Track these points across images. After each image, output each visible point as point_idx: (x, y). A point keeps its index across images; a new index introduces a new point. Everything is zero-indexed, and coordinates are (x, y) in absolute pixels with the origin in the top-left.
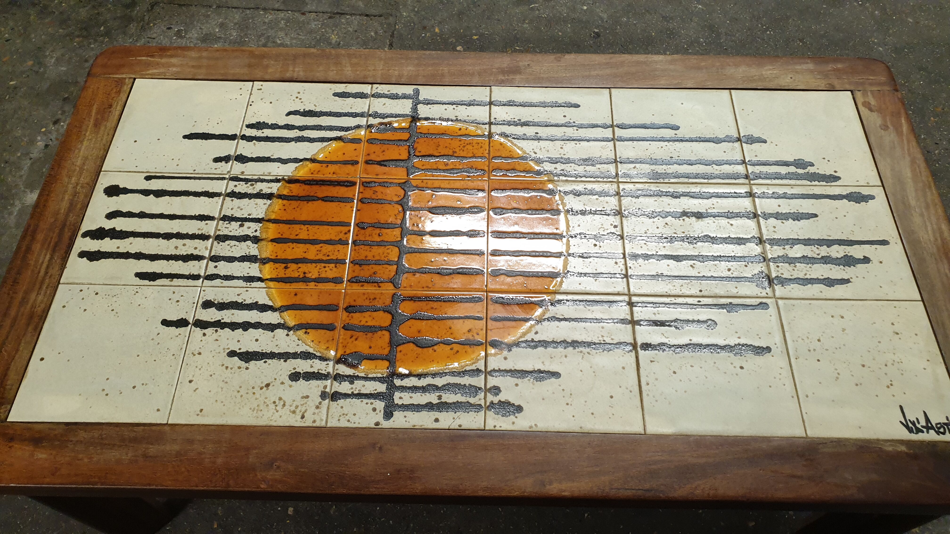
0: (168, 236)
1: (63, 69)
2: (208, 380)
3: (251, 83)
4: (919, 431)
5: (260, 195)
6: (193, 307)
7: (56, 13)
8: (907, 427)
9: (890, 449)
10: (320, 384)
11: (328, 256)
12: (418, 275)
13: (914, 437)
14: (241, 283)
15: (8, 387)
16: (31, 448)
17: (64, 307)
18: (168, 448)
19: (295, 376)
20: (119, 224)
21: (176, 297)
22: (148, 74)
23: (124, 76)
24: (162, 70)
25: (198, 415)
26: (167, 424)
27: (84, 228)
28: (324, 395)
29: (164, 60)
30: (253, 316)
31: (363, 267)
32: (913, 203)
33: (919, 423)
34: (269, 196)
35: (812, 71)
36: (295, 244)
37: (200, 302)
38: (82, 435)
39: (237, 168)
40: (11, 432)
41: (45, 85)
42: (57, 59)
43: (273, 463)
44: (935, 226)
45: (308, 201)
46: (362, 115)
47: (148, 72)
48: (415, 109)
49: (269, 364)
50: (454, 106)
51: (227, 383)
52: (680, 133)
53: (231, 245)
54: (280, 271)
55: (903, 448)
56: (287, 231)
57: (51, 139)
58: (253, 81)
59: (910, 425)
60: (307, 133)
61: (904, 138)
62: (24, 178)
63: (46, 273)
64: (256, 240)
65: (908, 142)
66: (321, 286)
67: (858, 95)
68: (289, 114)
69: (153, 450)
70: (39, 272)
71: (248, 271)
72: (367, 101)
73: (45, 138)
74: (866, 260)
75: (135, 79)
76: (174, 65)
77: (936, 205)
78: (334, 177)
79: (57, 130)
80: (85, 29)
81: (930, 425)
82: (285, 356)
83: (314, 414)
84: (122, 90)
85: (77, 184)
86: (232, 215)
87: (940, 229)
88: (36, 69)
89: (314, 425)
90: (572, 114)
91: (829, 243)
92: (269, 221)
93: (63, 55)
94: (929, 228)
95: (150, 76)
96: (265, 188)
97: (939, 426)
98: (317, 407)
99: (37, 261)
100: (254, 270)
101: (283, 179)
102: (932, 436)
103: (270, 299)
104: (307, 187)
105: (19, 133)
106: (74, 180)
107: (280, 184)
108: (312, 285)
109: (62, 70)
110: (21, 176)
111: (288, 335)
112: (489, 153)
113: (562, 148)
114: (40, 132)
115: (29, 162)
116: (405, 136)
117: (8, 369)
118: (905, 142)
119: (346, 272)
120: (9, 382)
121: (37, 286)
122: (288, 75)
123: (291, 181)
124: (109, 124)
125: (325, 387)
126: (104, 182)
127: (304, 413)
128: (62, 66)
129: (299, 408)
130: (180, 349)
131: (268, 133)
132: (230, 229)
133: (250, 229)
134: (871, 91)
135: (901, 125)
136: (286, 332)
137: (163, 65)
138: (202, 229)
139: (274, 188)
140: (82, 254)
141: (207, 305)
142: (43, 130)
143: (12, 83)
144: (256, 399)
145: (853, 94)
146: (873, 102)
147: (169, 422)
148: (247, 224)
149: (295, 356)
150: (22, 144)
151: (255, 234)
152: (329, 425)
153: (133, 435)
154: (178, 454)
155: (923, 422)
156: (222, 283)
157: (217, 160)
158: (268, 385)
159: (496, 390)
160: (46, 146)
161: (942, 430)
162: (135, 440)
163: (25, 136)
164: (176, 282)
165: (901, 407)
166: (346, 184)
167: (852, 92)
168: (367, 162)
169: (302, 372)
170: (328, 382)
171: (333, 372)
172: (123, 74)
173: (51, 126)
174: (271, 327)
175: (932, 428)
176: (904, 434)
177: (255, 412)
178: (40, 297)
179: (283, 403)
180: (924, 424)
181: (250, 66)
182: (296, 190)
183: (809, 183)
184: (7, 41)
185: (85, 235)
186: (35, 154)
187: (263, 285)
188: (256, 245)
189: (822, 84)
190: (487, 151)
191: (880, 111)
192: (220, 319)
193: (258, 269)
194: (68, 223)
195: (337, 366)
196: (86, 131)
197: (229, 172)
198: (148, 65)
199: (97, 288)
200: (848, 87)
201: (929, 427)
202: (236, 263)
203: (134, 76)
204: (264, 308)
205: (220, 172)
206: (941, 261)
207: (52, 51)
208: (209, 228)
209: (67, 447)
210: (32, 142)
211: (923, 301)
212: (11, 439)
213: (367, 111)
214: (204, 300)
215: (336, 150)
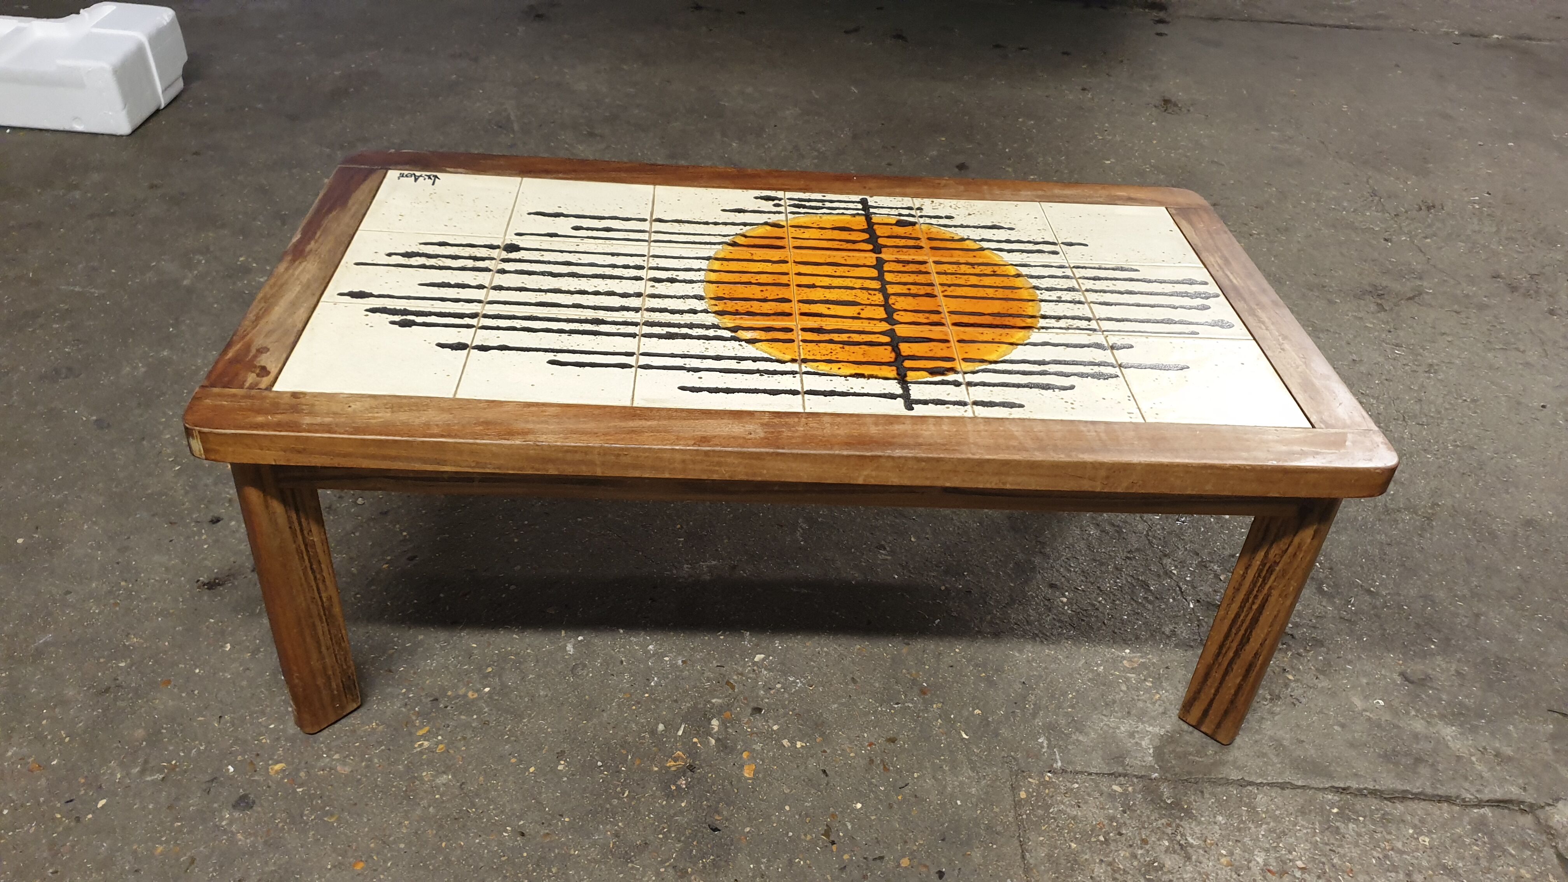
0: (1130, 293)
5: (1058, 318)
6: (1066, 252)
10: (926, 214)
11: (956, 277)
12: (861, 264)
14: (1031, 264)
17: (1183, 254)
19: (950, 218)
20: (1191, 302)
25: (1018, 205)
27: (1222, 300)
28: (921, 209)
30: (1006, 246)
31: (918, 270)
34: (1045, 317)
36: (995, 286)
37: (1062, 254)
39: (1099, 339)
46: (974, 384)
48: (906, 391)
49: (975, 223)
50: (852, 391)
52: (551, 356)
53: (1059, 286)
54: (998, 270)
56: (1008, 293)
60: (1036, 368)
64: (1038, 289)
66: (954, 260)
71: (1030, 270)
72: (973, 398)
74: (390, 255)
78: (981, 330)
82: (963, 227)
86: (1075, 305)
89: (921, 198)
90: (691, 379)
91: (421, 266)
92: (1033, 301)
96: (1054, 323)
98: (923, 205)
100: (1025, 271)
101: (1039, 330)
103: (997, 255)
104: (1006, 323)
107: (1039, 326)
108: (963, 261)
111: (969, 236)
112: (799, 346)
116: (907, 364)
119: (932, 268)
123: (1028, 328)
125: (921, 212)
127: (933, 203)
130: (1059, 232)
131: (1088, 370)
136: (971, 238)
140: (1202, 283)
147: (1038, 203)
149: (956, 227)
156: (1051, 264)
166: (964, 325)
168: (948, 342)
169: (945, 219)
170: (919, 214)
171: (918, 218)
174: (986, 240)
182: (1019, 322)
185: (1216, 295)
187: (1011, 263)
188: (1034, 285)
190: (801, 348)
192: (1035, 245)
193: (1021, 271)
195: (916, 221)
197: (1107, 336)
202: (1045, 275)
204: (1000, 250)
205: (1117, 336)
208: (1090, 297)
211: (356, 230)
213: (969, 388)
214: (1059, 255)
215: (989, 353)
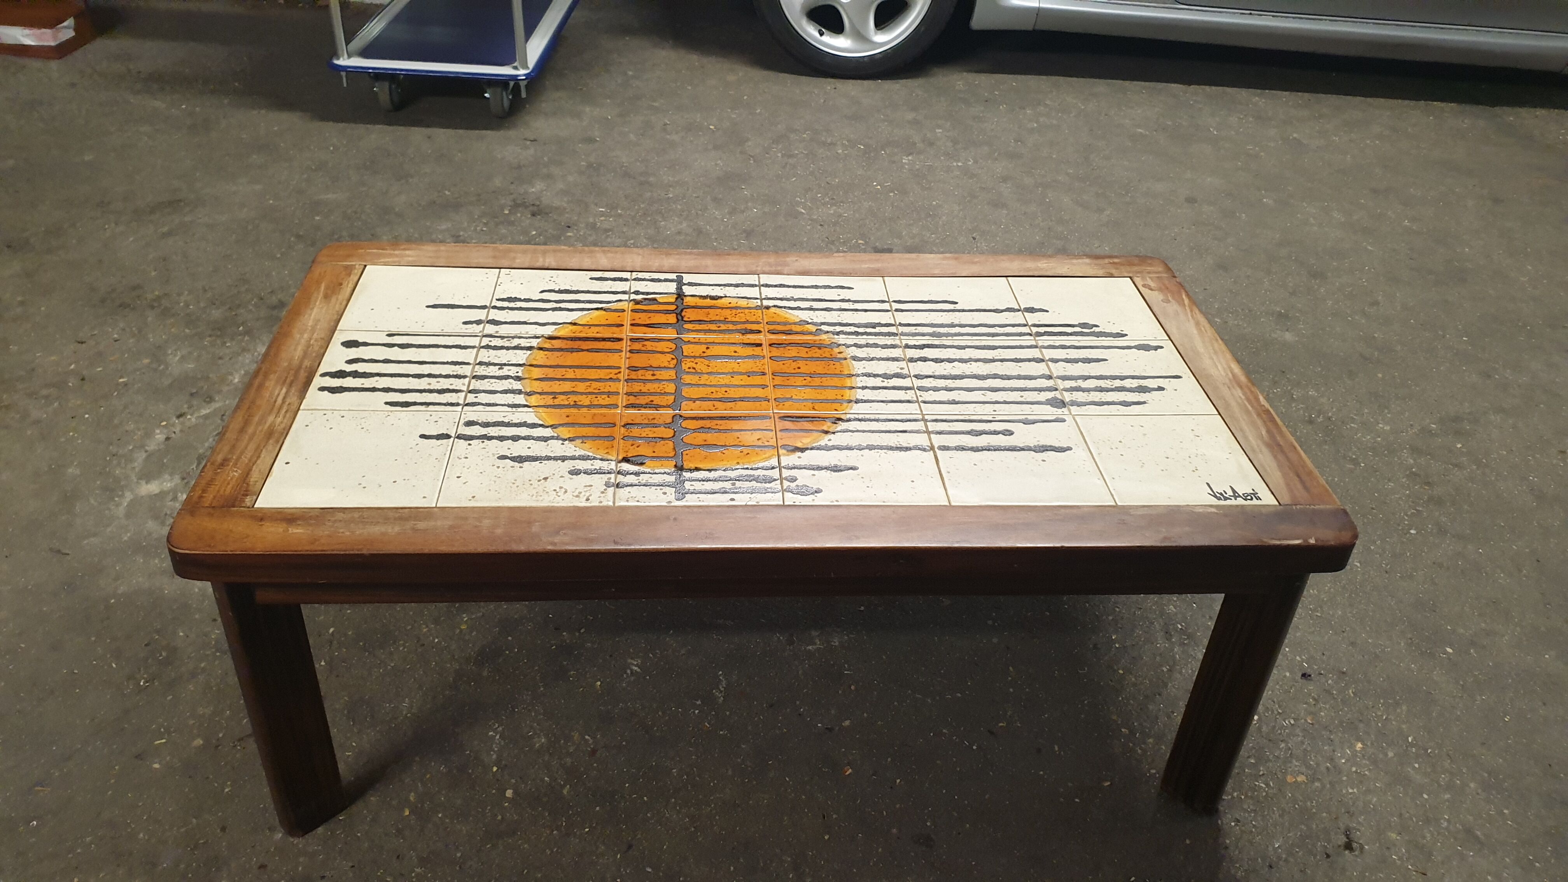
0: (419, 376)
1: (190, 366)
2: (479, 477)
3: (498, 270)
4: (1226, 499)
5: (517, 348)
6: (454, 425)
7: (182, 314)
8: (1215, 496)
9: (1201, 510)
10: (605, 477)
11: (599, 389)
12: (698, 402)
13: (1222, 503)
14: (506, 408)
15: (251, 483)
16: (285, 525)
17: (307, 426)
18: (439, 523)
19: (575, 472)
20: (360, 367)
21: (434, 418)
22: (381, 262)
23: (353, 263)
24: (396, 259)
25: (470, 500)
26: (436, 507)
27: (322, 369)
28: (608, 485)
29: (397, 252)
30: (523, 431)
31: (638, 397)
32: (1202, 350)
33: (1226, 494)
34: (530, 348)
35: (1090, 264)
36: (561, 382)
37: (462, 422)
38: (340, 516)
39: (490, 329)
40: (260, 515)
41: (167, 382)
42: (183, 357)
43: (560, 531)
44: (1225, 366)
45: (572, 352)
46: (624, 293)
47: (380, 261)
48: (679, 288)
49: (545, 464)
51: (499, 477)
52: (959, 306)
53: (491, 382)
54: (549, 400)
55: (1213, 510)
56: (552, 373)
57: (175, 432)
58: (500, 268)
59: (1218, 495)
60: (563, 305)
61: (1187, 308)
62: (137, 470)
63: (283, 402)
64: (518, 379)
65: (1191, 311)
66: (594, 411)
67: (1138, 280)
68: (542, 292)
69: (421, 525)
70: (275, 402)
71: (513, 400)
72: (628, 283)
73: (165, 431)
74: (1161, 389)
75: (365, 266)
76: (409, 256)
77: (1224, 352)
78: (599, 335)
79: (182, 424)
80: (219, 329)
81: (1237, 495)
82: (563, 459)
83: (600, 497)
84: (352, 272)
85: (311, 339)
86: (490, 361)
87: (1230, 367)
88: (154, 366)
89: (601, 505)
90: (846, 293)
91: (1122, 378)
92: (531, 365)
93: (190, 353)
94: (1219, 367)
95: (382, 264)
96: (524, 343)
97: (1245, 495)
98: (603, 493)
99: (271, 394)
100: (520, 399)
101: (543, 336)
102: (1240, 501)
103: (540, 419)
104: (569, 342)
105: (131, 426)
106: (306, 336)
107: (540, 340)
108: (585, 410)
109: (189, 368)
110: (134, 468)
111: (563, 444)
112: (763, 319)
113: (839, 316)
114: (159, 426)
115: (144, 455)
116: (673, 307)
117: (250, 470)
118: (1188, 311)
119: (621, 400)
120: (252, 480)
121: (275, 411)
122: (538, 265)
123: (551, 338)
124: (340, 297)
125: (610, 478)
126: (339, 337)
127: (589, 496)
128: (189, 364)
129: (583, 494)
130: (443, 454)
131: (519, 304)
132: (488, 371)
133: (513, 371)
134: (1150, 277)
135: (1183, 300)
136: (561, 442)
137: (397, 256)
138: (457, 371)
139: (534, 343)
140: (322, 389)
141: (469, 424)
142: (164, 423)
143: (121, 380)
144: (534, 488)
145: (1132, 280)
146: (1152, 284)
147: (438, 506)
148: (506, 368)
149: (573, 458)
150: (135, 437)
151: (517, 374)
152: (617, 504)
153: (397, 515)
154: (451, 527)
155: (1230, 493)
156: (484, 408)
157: (465, 323)
158: (546, 479)
159: (793, 480)
160: (168, 439)
161: (1249, 497)
162: (401, 519)
163: (139, 430)
164: (431, 408)
165: (1208, 484)
166: (612, 340)
167: (1131, 278)
168: (632, 325)
169: (582, 469)
170: (613, 476)
171: (616, 469)
172: (353, 262)
173: (174, 419)
174: (545, 439)
175: (1239, 496)
176: (1214, 501)
177: (534, 497)
178: (279, 420)
179: (564, 491)
180: (1232, 494)
181: (494, 257)
182: (557, 344)
183: (1096, 338)
184: (115, 341)
185: (324, 375)
186: (152, 446)
187: (530, 410)
188: (520, 382)
189: (1101, 273)
190: (761, 318)
191: (1160, 290)
192: (486, 433)
193: (524, 399)
194: (304, 367)
195: (619, 465)
196: (316, 301)
197: (480, 332)
198: (379, 256)
199: (343, 413)
200: (1126, 275)
201: (1236, 495)
202: (498, 395)
203: (365, 264)
204: (534, 426)
205: (472, 332)
206: (1234, 387)
207: (176, 350)
208: (466, 370)
209: (325, 524)
210: (149, 434)
211: (1220, 414)
212: (261, 520)
213: (628, 290)
214: (466, 420)
215: (597, 317)
